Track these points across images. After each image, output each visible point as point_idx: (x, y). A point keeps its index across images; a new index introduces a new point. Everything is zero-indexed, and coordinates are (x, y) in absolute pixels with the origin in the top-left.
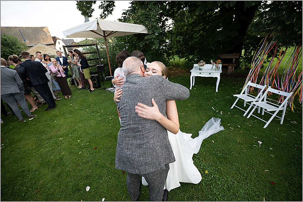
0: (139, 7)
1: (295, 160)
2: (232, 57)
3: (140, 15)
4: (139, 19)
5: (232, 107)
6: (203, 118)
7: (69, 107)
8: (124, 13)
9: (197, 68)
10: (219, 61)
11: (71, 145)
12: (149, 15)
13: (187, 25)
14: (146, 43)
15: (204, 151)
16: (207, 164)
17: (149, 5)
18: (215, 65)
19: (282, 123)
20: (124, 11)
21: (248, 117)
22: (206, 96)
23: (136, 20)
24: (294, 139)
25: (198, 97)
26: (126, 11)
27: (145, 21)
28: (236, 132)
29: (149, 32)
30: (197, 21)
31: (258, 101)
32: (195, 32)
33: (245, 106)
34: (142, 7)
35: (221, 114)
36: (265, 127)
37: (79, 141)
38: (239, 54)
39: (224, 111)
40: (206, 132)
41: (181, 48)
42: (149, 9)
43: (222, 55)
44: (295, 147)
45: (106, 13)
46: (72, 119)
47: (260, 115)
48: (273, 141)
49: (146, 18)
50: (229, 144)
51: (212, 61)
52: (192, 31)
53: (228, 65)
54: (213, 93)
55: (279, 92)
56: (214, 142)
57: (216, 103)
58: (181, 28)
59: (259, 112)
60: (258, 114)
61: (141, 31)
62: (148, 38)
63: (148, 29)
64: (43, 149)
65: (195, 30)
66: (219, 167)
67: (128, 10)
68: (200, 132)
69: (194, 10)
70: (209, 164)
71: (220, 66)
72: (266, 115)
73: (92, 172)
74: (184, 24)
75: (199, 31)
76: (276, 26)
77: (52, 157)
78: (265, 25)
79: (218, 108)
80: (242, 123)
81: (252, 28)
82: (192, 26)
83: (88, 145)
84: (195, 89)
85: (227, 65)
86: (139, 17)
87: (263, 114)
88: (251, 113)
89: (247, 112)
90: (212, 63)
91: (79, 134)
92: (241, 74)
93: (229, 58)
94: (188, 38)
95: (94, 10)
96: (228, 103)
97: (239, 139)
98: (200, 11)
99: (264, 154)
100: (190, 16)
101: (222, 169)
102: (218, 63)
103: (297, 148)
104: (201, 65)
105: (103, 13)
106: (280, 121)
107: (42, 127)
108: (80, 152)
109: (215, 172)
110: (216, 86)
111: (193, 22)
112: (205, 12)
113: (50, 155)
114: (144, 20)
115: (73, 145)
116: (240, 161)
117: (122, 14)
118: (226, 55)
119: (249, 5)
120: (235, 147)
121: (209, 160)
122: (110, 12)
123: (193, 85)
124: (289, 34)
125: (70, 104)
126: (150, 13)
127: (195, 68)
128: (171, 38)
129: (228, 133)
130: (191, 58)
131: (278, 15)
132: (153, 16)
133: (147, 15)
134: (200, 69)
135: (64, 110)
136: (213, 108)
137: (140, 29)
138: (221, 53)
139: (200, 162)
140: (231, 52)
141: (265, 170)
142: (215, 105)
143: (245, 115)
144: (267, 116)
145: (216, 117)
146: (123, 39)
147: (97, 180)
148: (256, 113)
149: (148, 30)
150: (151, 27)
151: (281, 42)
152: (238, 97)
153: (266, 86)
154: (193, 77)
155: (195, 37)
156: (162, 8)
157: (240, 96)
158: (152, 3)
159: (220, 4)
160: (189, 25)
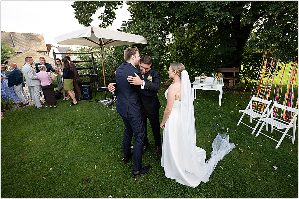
0: (139, 19)
2: (232, 72)
3: (140, 26)
4: (139, 30)
5: (238, 124)
6: (208, 137)
8: (124, 25)
10: (220, 74)
12: (149, 27)
13: (187, 40)
14: (145, 53)
17: (150, 17)
19: (294, 142)
20: (124, 23)
21: (257, 135)
22: (209, 111)
23: (136, 30)
25: (201, 112)
26: (126, 23)
28: (247, 155)
31: (265, 117)
32: (195, 47)
33: (251, 122)
34: (142, 19)
35: (228, 132)
36: (277, 147)
38: (238, 68)
39: (230, 129)
40: (219, 152)
41: (182, 60)
42: (149, 22)
45: (106, 23)
47: (268, 133)
48: (289, 165)
49: (146, 29)
51: (213, 75)
52: (192, 45)
54: (216, 107)
55: (286, 108)
56: (222, 168)
57: (220, 119)
58: (181, 42)
59: (267, 129)
60: (267, 131)
61: (140, 42)
62: (146, 49)
63: (148, 40)
65: (195, 44)
69: (193, 25)
71: (222, 79)
72: (275, 133)
74: (184, 39)
79: (223, 125)
80: (252, 143)
81: (250, 45)
82: (191, 40)
84: (197, 102)
87: (272, 132)
88: (259, 131)
89: (255, 129)
92: (242, 88)
93: (229, 72)
95: (93, 20)
96: (233, 119)
97: (250, 164)
98: (200, 26)
102: (219, 76)
104: (203, 78)
105: (103, 23)
111: (193, 37)
112: (205, 28)
114: (143, 31)
117: (122, 25)
119: (245, 24)
120: (248, 174)
122: (110, 23)
123: (195, 99)
126: (150, 25)
127: (196, 81)
128: (172, 51)
129: (238, 156)
130: (192, 70)
132: (153, 27)
133: (147, 26)
134: (202, 82)
136: (217, 124)
137: (140, 39)
140: (231, 66)
142: (220, 121)
143: (253, 133)
144: (277, 134)
146: (121, 49)
148: (264, 130)
149: (147, 41)
150: (150, 38)
152: (243, 113)
153: (271, 101)
154: (194, 90)
155: (195, 51)
156: (162, 21)
157: (245, 111)
158: (152, 16)
159: (218, 21)
160: (189, 40)
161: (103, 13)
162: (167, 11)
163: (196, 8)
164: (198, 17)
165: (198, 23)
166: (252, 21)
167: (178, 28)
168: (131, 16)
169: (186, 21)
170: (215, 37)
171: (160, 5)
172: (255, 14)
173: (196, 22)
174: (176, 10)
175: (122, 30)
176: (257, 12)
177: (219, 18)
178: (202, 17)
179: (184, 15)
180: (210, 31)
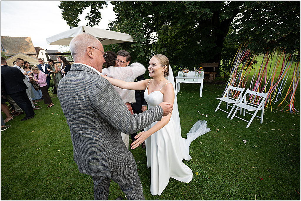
0: (125, 18)
1: (278, 155)
2: (212, 66)
3: (126, 25)
4: (125, 28)
5: (216, 110)
6: (190, 121)
7: (49, 116)
8: (110, 24)
9: (181, 75)
10: (201, 68)
11: (50, 155)
12: (135, 25)
13: (170, 38)
14: (132, 51)
15: (193, 153)
16: (197, 166)
17: (135, 16)
18: (197, 72)
19: (262, 122)
20: (111, 22)
21: (232, 118)
22: (191, 101)
23: (123, 29)
24: (275, 136)
25: (184, 102)
26: (112, 22)
27: (131, 31)
28: (222, 133)
29: (135, 40)
30: (179, 34)
31: (239, 103)
32: (178, 44)
33: (228, 108)
34: (128, 18)
35: (207, 117)
36: (248, 126)
37: (59, 151)
38: (218, 63)
39: (209, 114)
40: (194, 134)
42: (135, 20)
43: (203, 64)
44: (276, 143)
45: (92, 23)
46: (53, 128)
47: (242, 116)
48: (256, 139)
49: (132, 27)
50: (216, 144)
51: (194, 68)
52: (175, 43)
53: (210, 73)
54: (198, 98)
55: (257, 94)
56: (202, 143)
57: (201, 107)
58: (165, 40)
59: (241, 114)
60: (240, 115)
61: (127, 40)
62: (133, 46)
63: (134, 37)
64: (15, 162)
65: (178, 42)
66: (209, 168)
67: (115, 21)
68: (188, 135)
69: (176, 22)
70: (199, 166)
71: (203, 73)
72: (247, 116)
73: (73, 184)
74: (168, 37)
75: (182, 43)
76: (248, 36)
77: (26, 170)
78: (239, 36)
79: (203, 111)
80: (227, 124)
82: (174, 38)
83: (69, 154)
84: (181, 95)
85: (208, 73)
86: (125, 27)
87: (244, 115)
88: (234, 115)
89: (230, 114)
90: (195, 70)
91: (59, 144)
92: (221, 81)
93: (210, 66)
94: (172, 49)
95: (80, 21)
96: (212, 106)
97: (225, 139)
98: (182, 23)
99: (250, 152)
100: (173, 30)
101: (212, 169)
102: (200, 70)
103: (278, 144)
104: (185, 72)
105: (90, 24)
106: (260, 120)
107: (17, 138)
108: (60, 163)
109: (206, 172)
110: (200, 92)
112: (187, 25)
113: (24, 169)
114: (130, 29)
115: (52, 155)
116: (229, 160)
118: (207, 64)
119: (223, 19)
120: (222, 147)
121: (199, 161)
122: (97, 23)
123: (179, 91)
124: (259, 43)
125: (51, 113)
126: (135, 23)
127: (179, 75)
128: (156, 49)
129: (215, 134)
130: (175, 67)
131: (249, 26)
132: (138, 26)
134: (184, 76)
135: (44, 119)
136: (198, 111)
137: (126, 37)
138: (203, 63)
139: (190, 163)
140: (211, 61)
141: (252, 167)
142: (201, 109)
143: (228, 117)
145: (202, 119)
146: (109, 48)
147: (79, 192)
148: (238, 114)
149: (134, 39)
150: (136, 36)
151: (253, 49)
152: (221, 100)
153: (244, 88)
154: (178, 83)
155: (178, 49)
156: (147, 19)
157: (223, 99)
158: (137, 14)
159: (199, 17)
160: (172, 38)
161: (89, 13)
162: (151, 10)
163: (179, 5)
164: (180, 14)
165: (180, 20)
166: (230, 16)
167: (162, 26)
168: (117, 15)
169: (169, 18)
170: (196, 34)
171: (145, 3)
172: (233, 10)
173: (178, 19)
174: (160, 8)
175: (109, 30)
176: (235, 7)
177: (200, 14)
178: (183, 14)
179: (167, 12)
180: (191, 28)
